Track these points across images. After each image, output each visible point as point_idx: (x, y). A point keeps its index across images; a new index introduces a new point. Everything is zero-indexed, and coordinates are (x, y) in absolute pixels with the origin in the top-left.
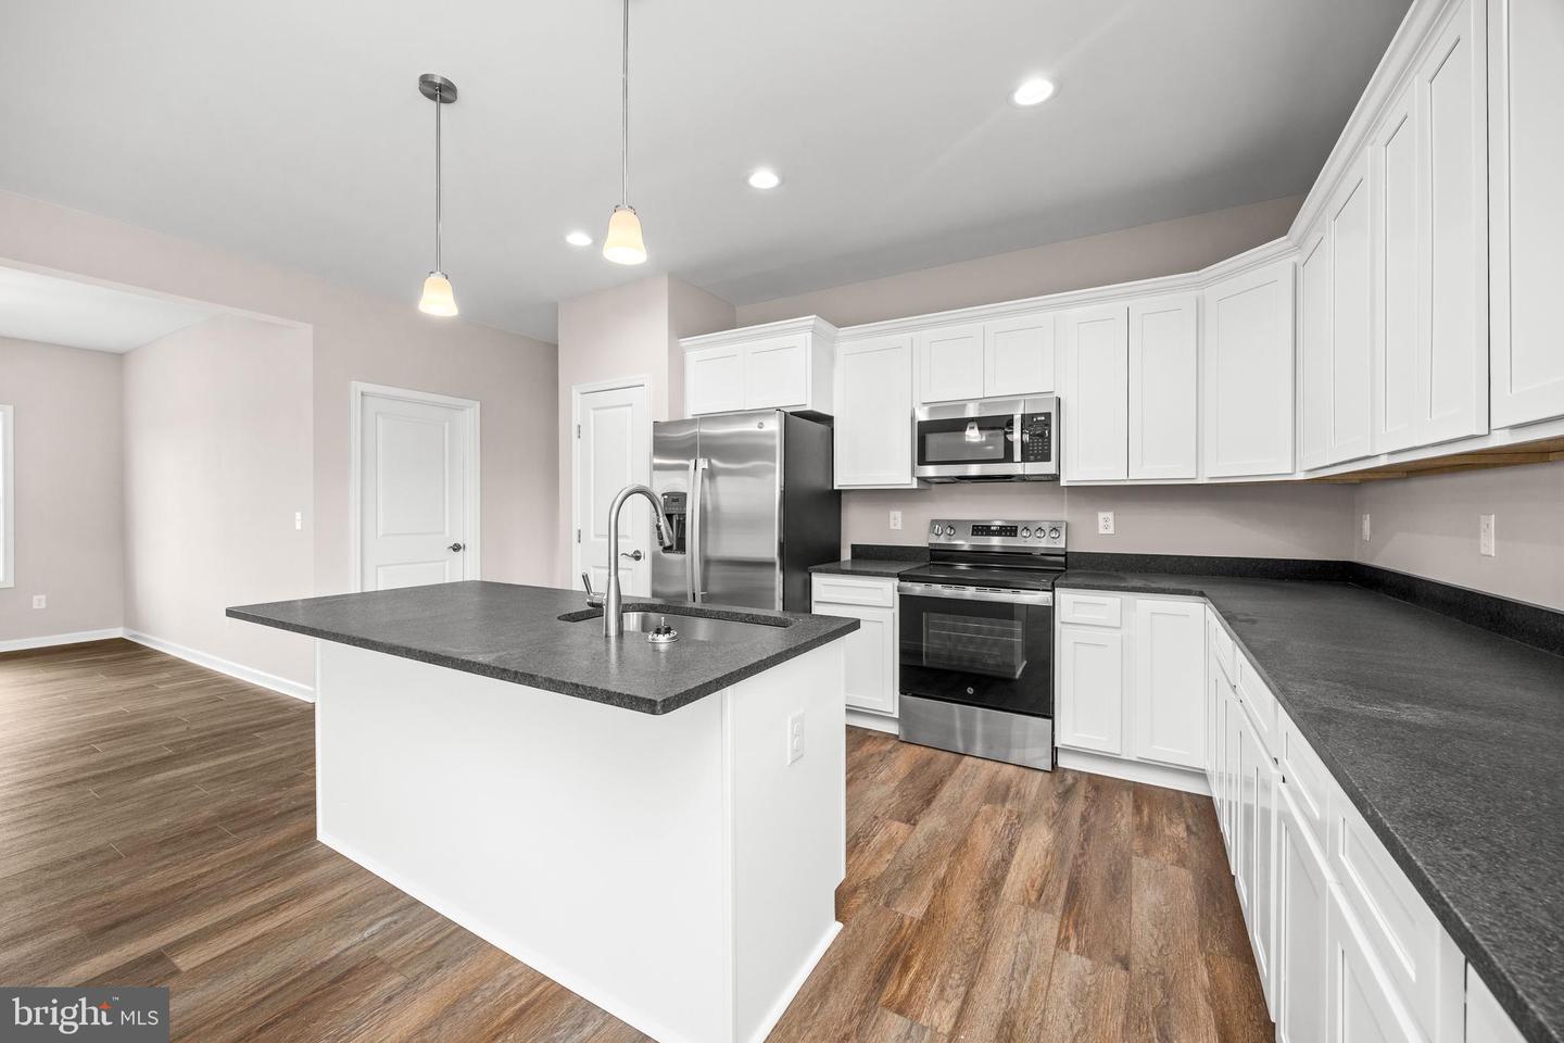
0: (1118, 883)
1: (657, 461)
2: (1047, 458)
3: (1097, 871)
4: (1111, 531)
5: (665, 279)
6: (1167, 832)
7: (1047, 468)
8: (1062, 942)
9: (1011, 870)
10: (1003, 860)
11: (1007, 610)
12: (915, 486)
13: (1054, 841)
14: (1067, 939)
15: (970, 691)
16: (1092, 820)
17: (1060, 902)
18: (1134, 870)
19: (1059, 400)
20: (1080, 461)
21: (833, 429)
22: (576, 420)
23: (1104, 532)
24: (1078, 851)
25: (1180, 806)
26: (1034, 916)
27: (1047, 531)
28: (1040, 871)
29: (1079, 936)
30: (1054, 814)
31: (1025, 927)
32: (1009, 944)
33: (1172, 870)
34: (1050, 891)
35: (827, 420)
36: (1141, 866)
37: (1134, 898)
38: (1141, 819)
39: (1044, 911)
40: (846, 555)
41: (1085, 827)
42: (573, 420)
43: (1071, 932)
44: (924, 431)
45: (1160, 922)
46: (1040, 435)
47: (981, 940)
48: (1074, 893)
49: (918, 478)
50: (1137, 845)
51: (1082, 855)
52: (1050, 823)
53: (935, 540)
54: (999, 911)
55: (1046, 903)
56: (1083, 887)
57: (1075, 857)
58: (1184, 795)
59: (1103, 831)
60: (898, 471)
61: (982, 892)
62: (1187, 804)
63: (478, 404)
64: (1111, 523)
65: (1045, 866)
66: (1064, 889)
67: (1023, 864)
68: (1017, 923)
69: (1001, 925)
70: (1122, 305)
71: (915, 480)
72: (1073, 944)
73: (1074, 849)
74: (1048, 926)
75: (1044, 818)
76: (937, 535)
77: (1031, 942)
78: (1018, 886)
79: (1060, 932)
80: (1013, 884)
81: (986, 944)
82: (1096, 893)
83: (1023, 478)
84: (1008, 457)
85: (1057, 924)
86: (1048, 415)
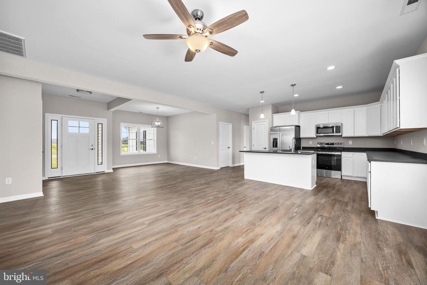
1: (271, 132)
2: (340, 133)
4: (351, 144)
5: (271, 105)
7: (340, 134)
11: (334, 155)
15: (327, 167)
19: (342, 124)
20: (346, 133)
21: (300, 128)
23: (350, 144)
27: (340, 144)
40: (301, 149)
44: (318, 128)
46: (338, 129)
60: (313, 134)
62: (363, 183)
64: (351, 142)
70: (353, 109)
71: (316, 136)
76: (319, 145)
83: (335, 136)
84: (333, 132)
86: (340, 126)
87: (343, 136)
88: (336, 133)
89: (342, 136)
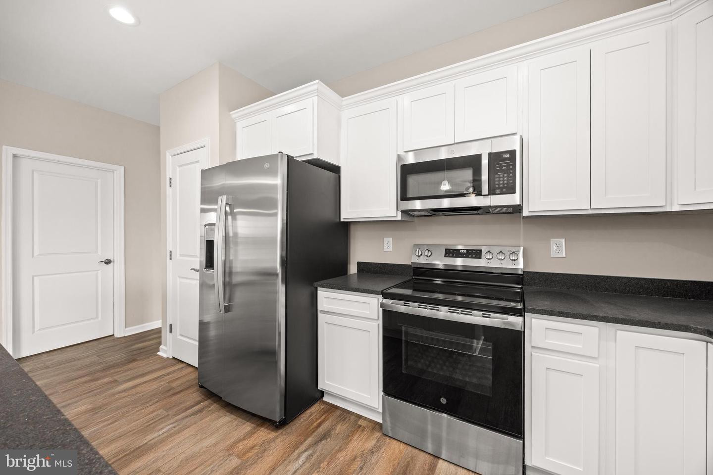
4: (563, 254)
5: (217, 67)
7: (513, 199)
12: (399, 218)
19: (522, 140)
20: (541, 191)
21: (340, 176)
22: (169, 175)
27: (507, 254)
35: (336, 170)
42: (167, 175)
44: (407, 171)
49: (402, 211)
53: (415, 260)
63: (122, 169)
64: (563, 248)
71: (400, 213)
76: (418, 256)
83: (489, 210)
84: (476, 190)
86: (513, 153)
87: (525, 213)
88: (492, 192)
89: (520, 207)
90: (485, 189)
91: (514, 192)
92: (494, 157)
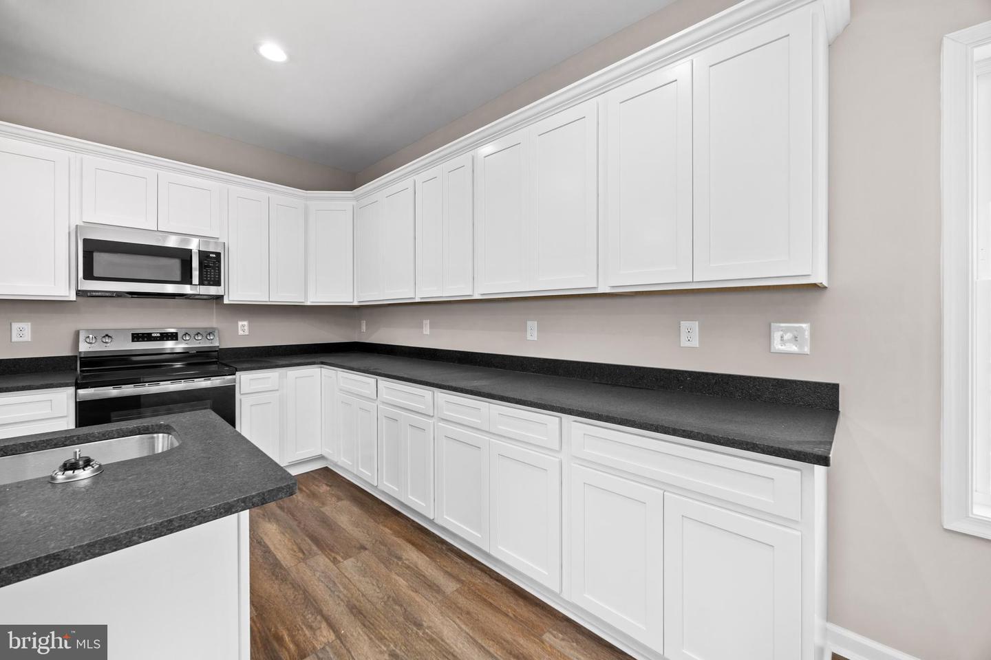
0: (325, 522)
2: (217, 284)
3: (313, 524)
4: (246, 332)
6: (321, 491)
8: (335, 561)
9: (275, 553)
10: (265, 553)
12: (74, 298)
13: (279, 525)
14: (335, 558)
16: (285, 506)
17: (315, 548)
18: (327, 513)
19: (225, 244)
24: (296, 523)
25: (314, 478)
26: (311, 562)
28: (290, 544)
29: (338, 553)
30: (264, 515)
31: (314, 571)
32: (315, 581)
33: (339, 504)
34: (304, 547)
36: (327, 510)
37: (340, 524)
38: (305, 492)
39: (313, 557)
41: (286, 510)
43: (333, 554)
44: (92, 249)
45: (356, 525)
47: (301, 592)
48: (316, 540)
49: (79, 291)
50: (316, 504)
51: (300, 523)
52: (267, 520)
54: (294, 574)
55: (310, 554)
56: (316, 534)
57: (299, 526)
58: (311, 473)
59: (296, 506)
61: (273, 574)
62: (316, 476)
64: (246, 328)
65: (289, 539)
66: (310, 542)
67: (278, 546)
68: (308, 571)
69: (302, 578)
71: (76, 293)
72: (339, 558)
73: (294, 524)
74: (322, 561)
75: (260, 520)
77: (323, 573)
78: (288, 557)
79: (330, 559)
80: (285, 558)
81: (305, 591)
82: (323, 533)
84: (186, 278)
85: (324, 556)
86: (218, 254)
87: (226, 301)
88: (201, 283)
89: (221, 297)
90: (196, 280)
91: (220, 285)
92: (203, 255)
